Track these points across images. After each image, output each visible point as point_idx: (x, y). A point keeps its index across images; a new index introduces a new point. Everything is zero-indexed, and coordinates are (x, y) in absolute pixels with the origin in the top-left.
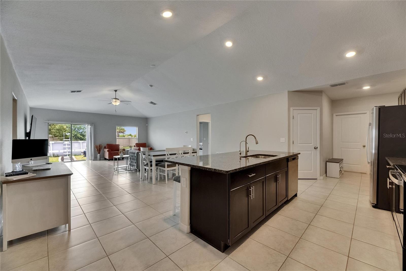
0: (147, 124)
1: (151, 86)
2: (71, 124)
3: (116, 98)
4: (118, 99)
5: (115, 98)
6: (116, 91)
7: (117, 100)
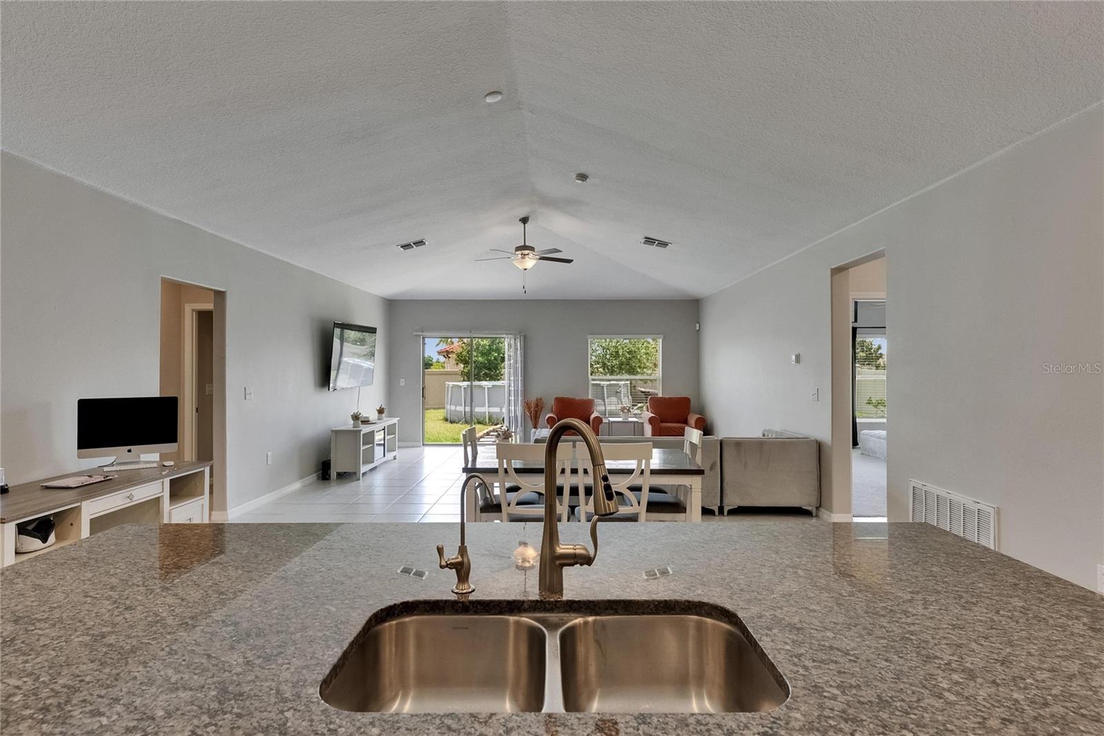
0: (698, 325)
1: (583, 177)
2: (470, 338)
3: (527, 244)
4: (532, 249)
5: (523, 244)
6: (524, 220)
7: (526, 252)
